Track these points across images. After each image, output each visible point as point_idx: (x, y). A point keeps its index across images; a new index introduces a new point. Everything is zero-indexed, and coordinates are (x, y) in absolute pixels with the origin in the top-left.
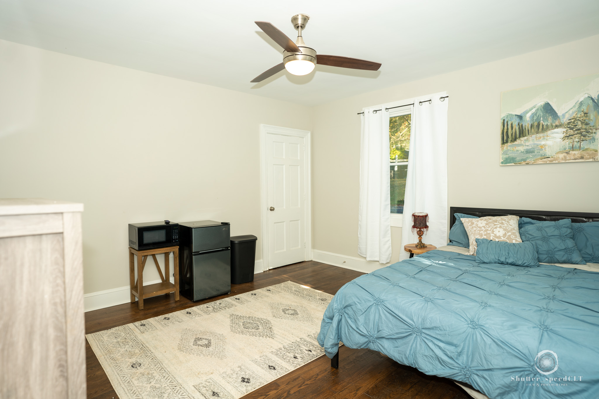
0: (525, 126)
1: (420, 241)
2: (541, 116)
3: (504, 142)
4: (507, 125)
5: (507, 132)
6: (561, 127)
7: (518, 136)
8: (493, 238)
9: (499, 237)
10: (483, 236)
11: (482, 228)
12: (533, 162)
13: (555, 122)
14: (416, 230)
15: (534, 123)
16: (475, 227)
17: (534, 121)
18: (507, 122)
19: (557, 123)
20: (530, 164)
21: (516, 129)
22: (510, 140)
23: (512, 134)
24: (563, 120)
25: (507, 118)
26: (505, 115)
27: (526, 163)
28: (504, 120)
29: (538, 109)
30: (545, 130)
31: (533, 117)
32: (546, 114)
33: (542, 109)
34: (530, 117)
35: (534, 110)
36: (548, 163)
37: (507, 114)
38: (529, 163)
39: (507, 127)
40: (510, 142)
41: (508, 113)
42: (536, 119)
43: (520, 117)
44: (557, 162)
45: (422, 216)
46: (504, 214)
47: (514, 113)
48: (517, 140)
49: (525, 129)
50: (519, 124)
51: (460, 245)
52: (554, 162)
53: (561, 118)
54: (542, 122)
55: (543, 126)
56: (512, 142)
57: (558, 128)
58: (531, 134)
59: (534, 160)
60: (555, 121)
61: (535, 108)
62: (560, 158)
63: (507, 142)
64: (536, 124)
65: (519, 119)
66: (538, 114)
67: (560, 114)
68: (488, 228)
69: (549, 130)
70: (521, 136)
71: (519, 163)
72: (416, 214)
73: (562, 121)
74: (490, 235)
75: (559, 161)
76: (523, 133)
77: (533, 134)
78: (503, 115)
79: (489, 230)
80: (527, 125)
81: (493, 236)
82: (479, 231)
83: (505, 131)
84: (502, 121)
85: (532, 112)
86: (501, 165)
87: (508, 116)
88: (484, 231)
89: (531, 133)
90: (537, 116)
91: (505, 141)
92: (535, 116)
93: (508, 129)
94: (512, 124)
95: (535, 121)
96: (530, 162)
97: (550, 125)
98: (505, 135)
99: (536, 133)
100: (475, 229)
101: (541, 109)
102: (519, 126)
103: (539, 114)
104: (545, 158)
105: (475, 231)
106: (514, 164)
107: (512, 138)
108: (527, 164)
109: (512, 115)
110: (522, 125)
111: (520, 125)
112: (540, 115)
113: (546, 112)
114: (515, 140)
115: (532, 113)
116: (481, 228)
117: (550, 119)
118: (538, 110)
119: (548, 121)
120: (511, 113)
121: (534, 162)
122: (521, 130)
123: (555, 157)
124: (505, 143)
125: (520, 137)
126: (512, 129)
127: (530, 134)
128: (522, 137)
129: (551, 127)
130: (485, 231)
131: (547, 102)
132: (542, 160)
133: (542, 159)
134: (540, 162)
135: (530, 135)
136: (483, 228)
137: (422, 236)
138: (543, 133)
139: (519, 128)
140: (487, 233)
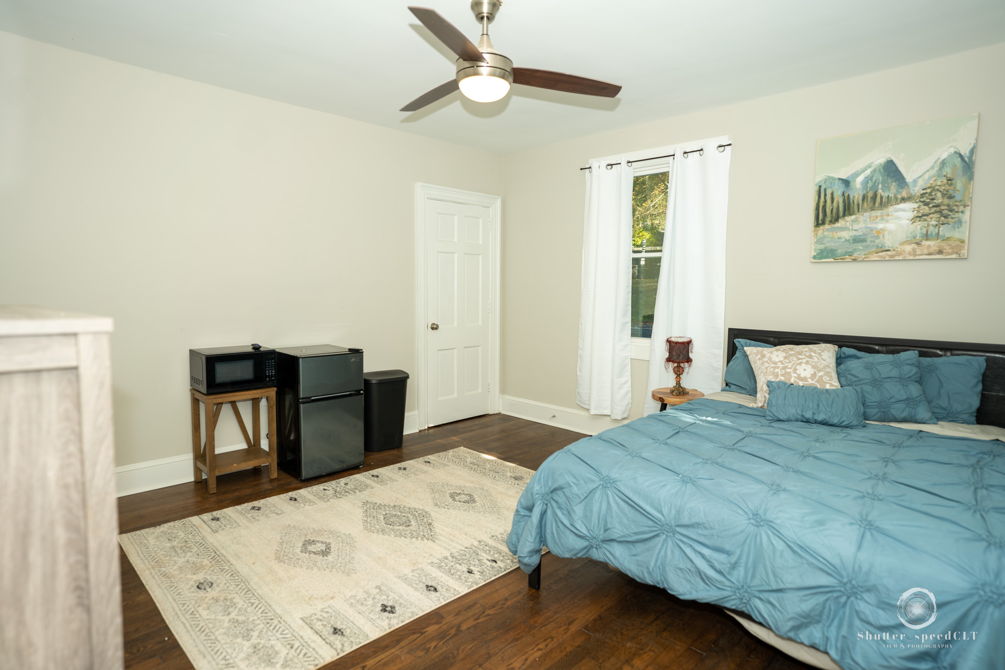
0: (854, 197)
1: (678, 383)
2: (879, 182)
3: (819, 222)
4: (825, 195)
5: (824, 207)
6: (910, 201)
7: (841, 214)
8: (795, 381)
9: (805, 379)
10: (780, 377)
11: (778, 363)
12: (864, 257)
13: (900, 192)
14: (671, 366)
15: (868, 193)
16: (767, 362)
17: (868, 189)
18: (825, 190)
19: (904, 194)
20: (858, 260)
21: (838, 202)
22: (828, 219)
23: (832, 209)
24: (913, 189)
25: (825, 183)
26: (821, 179)
27: (852, 259)
28: (820, 187)
29: (875, 171)
30: (885, 206)
31: (867, 183)
32: (888, 178)
33: (882, 170)
34: (862, 183)
35: (868, 172)
36: (886, 259)
37: (825, 177)
38: (856, 259)
39: (825, 198)
40: (829, 224)
41: (826, 175)
42: (871, 186)
43: (846, 183)
44: (901, 258)
45: (683, 343)
46: (813, 341)
47: (837, 176)
48: (840, 220)
49: (853, 202)
50: (843, 195)
51: (743, 391)
52: (897, 258)
53: (911, 185)
54: (880, 191)
55: (882, 198)
56: (832, 224)
57: (905, 202)
58: (863, 211)
59: (865, 254)
60: (901, 190)
61: (870, 167)
62: (907, 252)
63: (823, 223)
64: (870, 194)
65: (844, 185)
66: (874, 179)
67: (909, 178)
68: (787, 364)
69: (891, 205)
70: (846, 213)
71: (841, 259)
72: (673, 339)
73: (912, 192)
74: (791, 375)
75: (905, 257)
76: (849, 209)
77: (866, 211)
78: (819, 178)
79: (789, 367)
80: (857, 196)
81: (795, 377)
82: (772, 369)
83: (821, 204)
84: (817, 188)
85: (866, 174)
86: (813, 260)
87: (826, 179)
88: (781, 370)
89: (862, 209)
90: (873, 181)
91: (820, 222)
92: (870, 181)
93: (825, 202)
94: (832, 194)
95: (870, 190)
96: (858, 258)
97: (893, 196)
98: (820, 212)
99: (869, 210)
100: (766, 365)
101: (880, 171)
102: (844, 197)
103: (877, 178)
104: (882, 251)
105: (767, 368)
106: (832, 260)
107: (832, 217)
108: (855, 260)
109: (833, 178)
110: (849, 195)
111: (846, 195)
112: (878, 180)
113: (888, 176)
114: (836, 220)
115: (866, 176)
116: (777, 364)
117: (893, 187)
118: (875, 172)
119: (889, 190)
120: (831, 175)
121: (866, 258)
122: (847, 204)
123: (899, 250)
124: (820, 224)
125: (844, 215)
126: (832, 202)
127: (860, 210)
128: (848, 216)
129: (895, 200)
130: (783, 369)
131: (889, 159)
132: (878, 254)
133: (877, 253)
134: (874, 257)
135: (861, 212)
136: (779, 364)
137: (681, 376)
138: (881, 210)
139: (844, 201)
140: (785, 371)
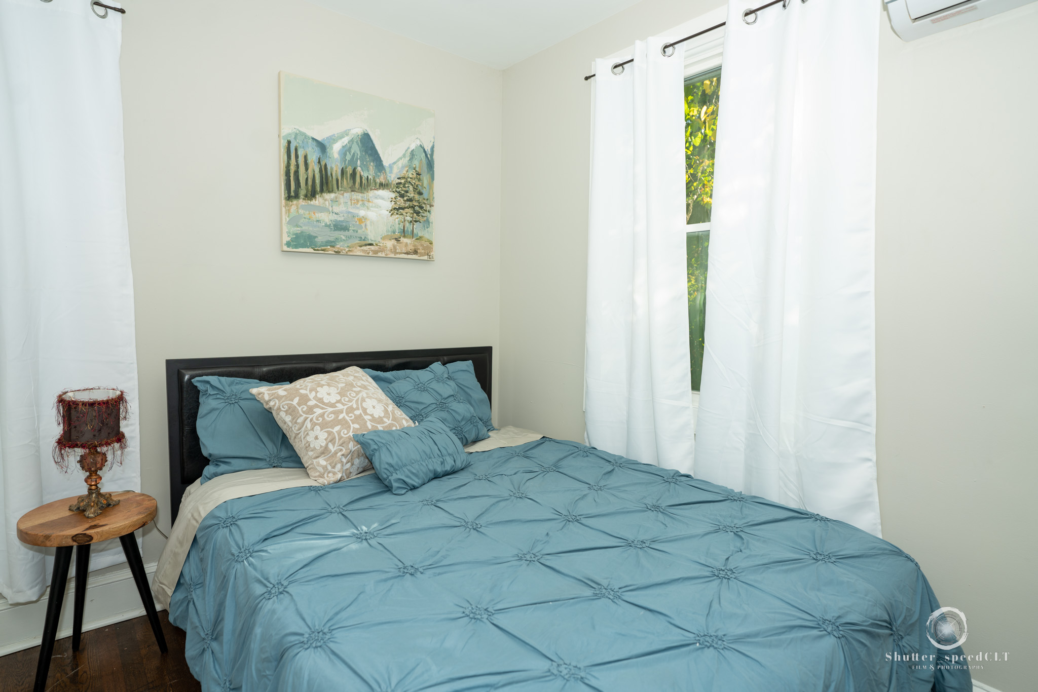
0: (332, 168)
1: (94, 490)
2: (357, 157)
3: (291, 196)
4: (297, 157)
5: (297, 173)
6: (388, 189)
7: (318, 189)
8: (373, 426)
9: (380, 420)
10: (352, 425)
11: (337, 405)
12: (347, 250)
13: (379, 176)
14: (74, 456)
15: (346, 168)
16: (316, 406)
17: (347, 162)
18: (296, 150)
19: (381, 179)
20: (341, 253)
21: (314, 171)
22: (302, 192)
23: (307, 179)
24: (390, 175)
25: (295, 138)
26: (290, 131)
27: (335, 251)
28: (289, 142)
29: (352, 141)
30: (365, 189)
31: (345, 154)
32: (366, 155)
33: (359, 142)
34: (339, 153)
35: (346, 140)
36: (370, 255)
37: (295, 130)
38: (339, 252)
39: (297, 161)
40: (304, 199)
41: (297, 127)
42: (349, 159)
43: (322, 147)
44: (383, 255)
45: (106, 403)
47: (311, 134)
48: (317, 196)
49: (332, 175)
50: (319, 162)
52: (380, 254)
53: (387, 170)
54: (359, 169)
55: (361, 178)
56: (308, 200)
57: (383, 189)
58: (343, 189)
59: (348, 247)
60: (379, 174)
61: (347, 135)
62: (388, 248)
63: (297, 196)
64: (349, 170)
65: (319, 148)
66: (352, 152)
67: (386, 163)
68: (351, 404)
69: (371, 190)
70: (325, 188)
71: (322, 250)
72: (70, 396)
73: (388, 178)
74: (364, 419)
75: (386, 255)
76: (327, 183)
77: (345, 191)
78: (287, 130)
79: (355, 406)
80: (335, 169)
81: (370, 420)
82: (333, 416)
83: (293, 168)
84: (284, 143)
85: (343, 143)
86: (285, 248)
87: (296, 134)
88: (347, 414)
89: (342, 187)
90: (352, 154)
91: (292, 194)
92: (348, 153)
93: (297, 166)
94: (306, 157)
95: (349, 164)
96: (342, 250)
97: (372, 179)
98: (292, 178)
99: (350, 190)
100: (318, 411)
101: (357, 142)
102: (321, 166)
103: (355, 151)
104: (366, 245)
105: (322, 415)
106: (312, 250)
107: (307, 190)
108: (337, 253)
109: (306, 136)
110: (326, 165)
111: (323, 163)
112: (356, 154)
113: (366, 152)
114: (312, 195)
115: (344, 145)
116: (336, 407)
117: (371, 167)
118: (353, 143)
119: (368, 171)
120: (303, 130)
121: (349, 251)
122: (324, 176)
123: (381, 245)
124: (292, 196)
125: (322, 191)
126: (307, 169)
127: (340, 189)
128: (326, 193)
129: (374, 184)
130: (350, 413)
131: (366, 132)
132: (362, 248)
133: (361, 246)
134: (358, 251)
135: (341, 190)
136: (340, 406)
137: (99, 473)
138: (361, 193)
139: (321, 171)
140: (355, 415)
